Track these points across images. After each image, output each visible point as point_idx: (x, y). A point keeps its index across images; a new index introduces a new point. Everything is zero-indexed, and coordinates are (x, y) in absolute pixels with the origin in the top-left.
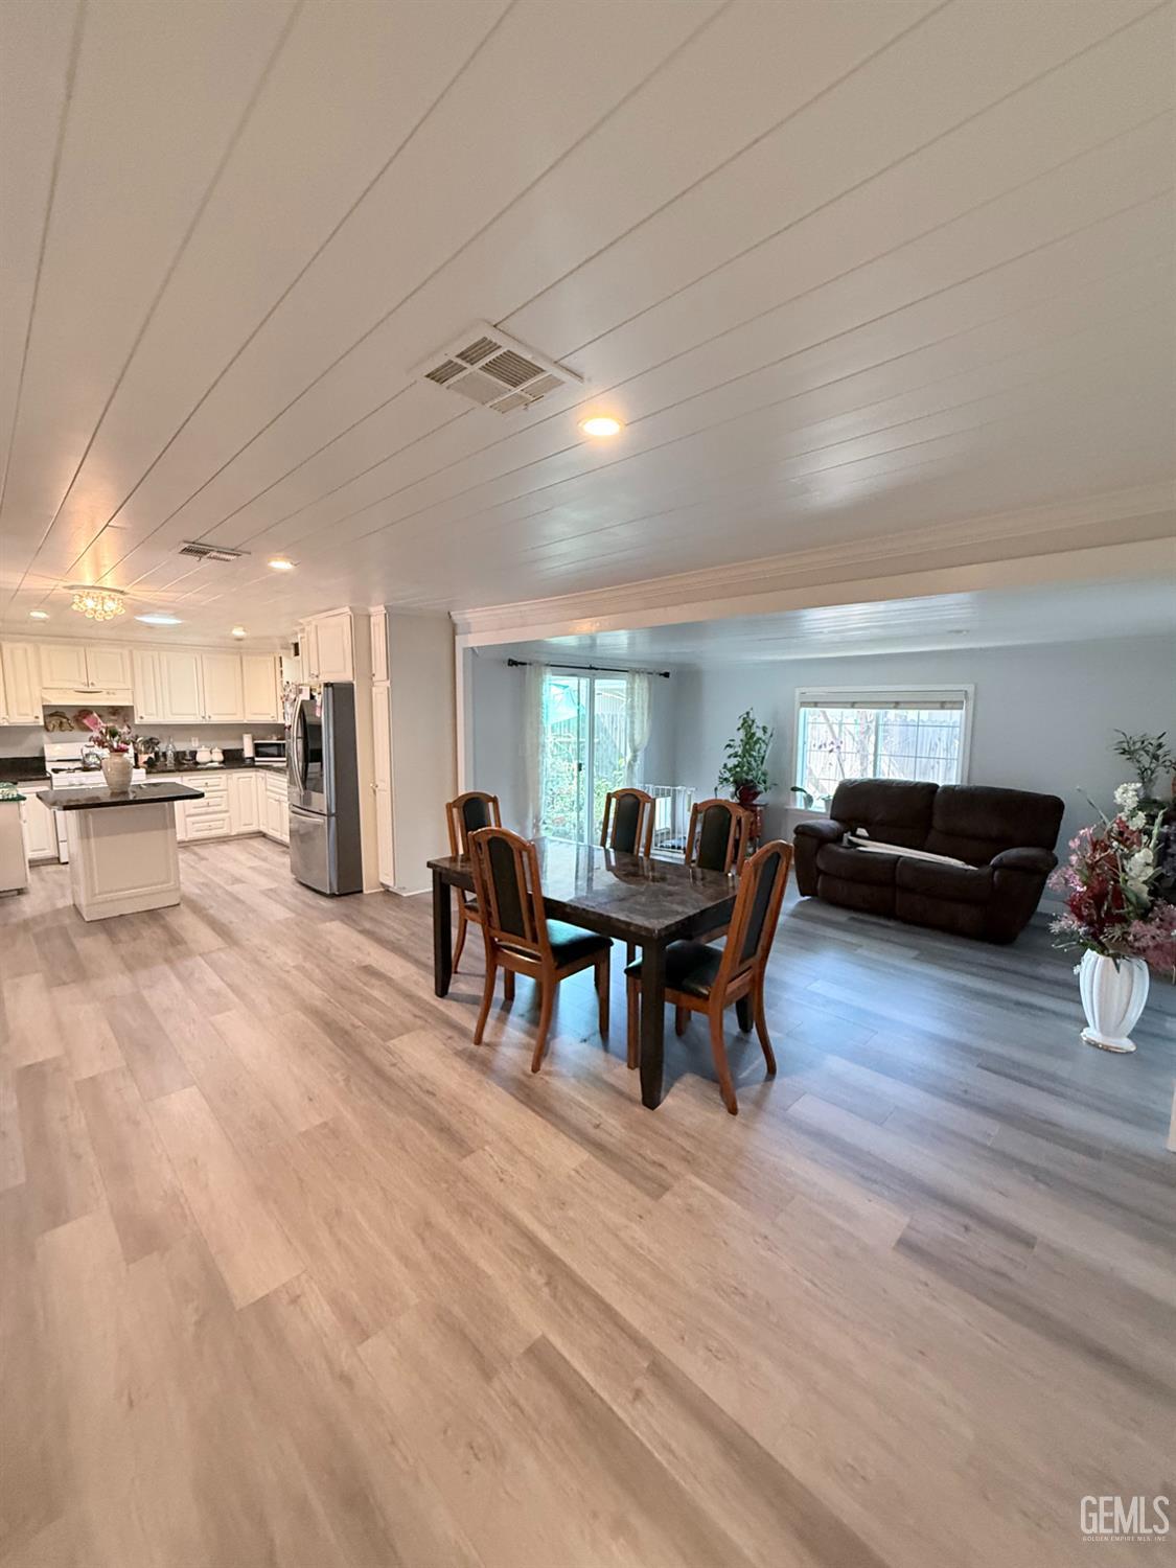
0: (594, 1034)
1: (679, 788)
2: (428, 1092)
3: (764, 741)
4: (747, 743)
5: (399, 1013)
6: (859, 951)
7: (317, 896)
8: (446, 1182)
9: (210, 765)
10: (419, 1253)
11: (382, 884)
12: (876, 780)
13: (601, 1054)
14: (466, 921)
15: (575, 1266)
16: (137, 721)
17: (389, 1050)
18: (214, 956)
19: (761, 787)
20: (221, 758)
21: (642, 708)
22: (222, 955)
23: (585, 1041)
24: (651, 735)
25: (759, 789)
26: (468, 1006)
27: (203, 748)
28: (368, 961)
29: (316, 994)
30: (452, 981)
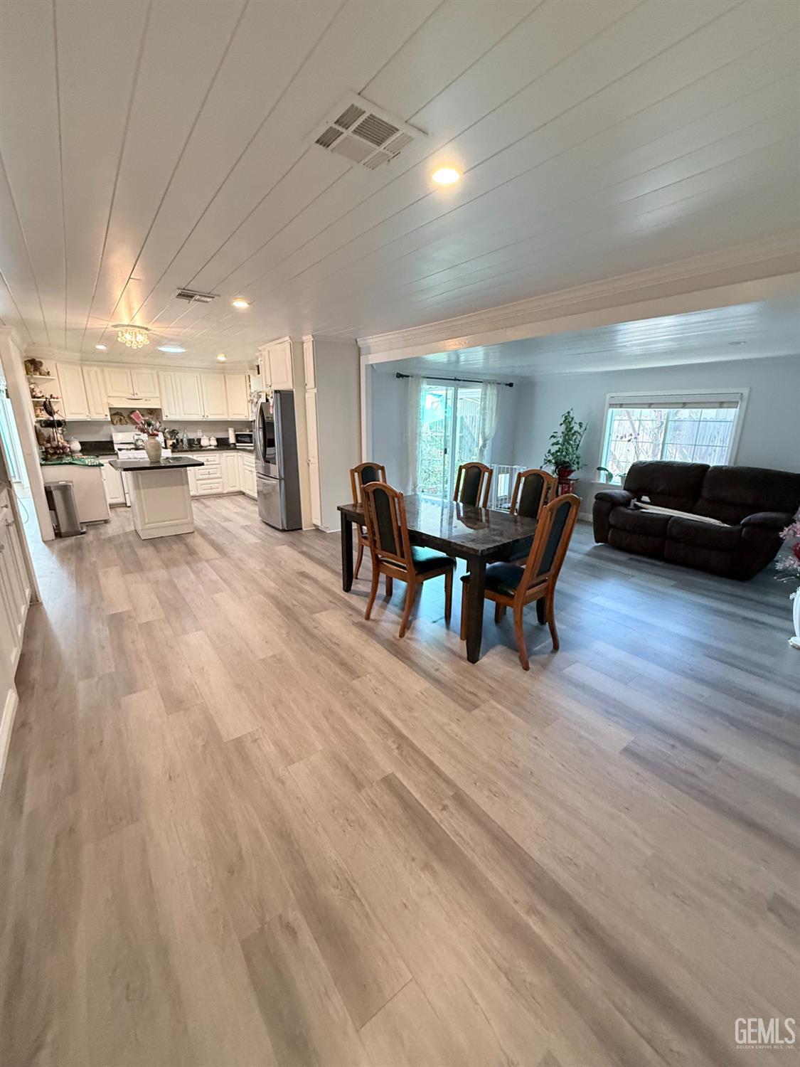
0: (441, 619)
1: (515, 467)
2: (335, 643)
3: (579, 433)
4: (566, 435)
5: (321, 599)
6: (632, 579)
7: (274, 530)
8: (343, 692)
9: (209, 447)
10: (325, 725)
11: (314, 525)
12: (661, 462)
13: (444, 630)
14: (363, 546)
15: (415, 742)
16: (164, 419)
17: (314, 620)
18: (213, 562)
19: (575, 467)
20: (215, 443)
21: (492, 409)
22: (218, 561)
23: (435, 622)
24: (497, 430)
25: (573, 468)
26: (362, 597)
27: (205, 437)
28: (303, 569)
29: (270, 585)
30: (353, 583)
